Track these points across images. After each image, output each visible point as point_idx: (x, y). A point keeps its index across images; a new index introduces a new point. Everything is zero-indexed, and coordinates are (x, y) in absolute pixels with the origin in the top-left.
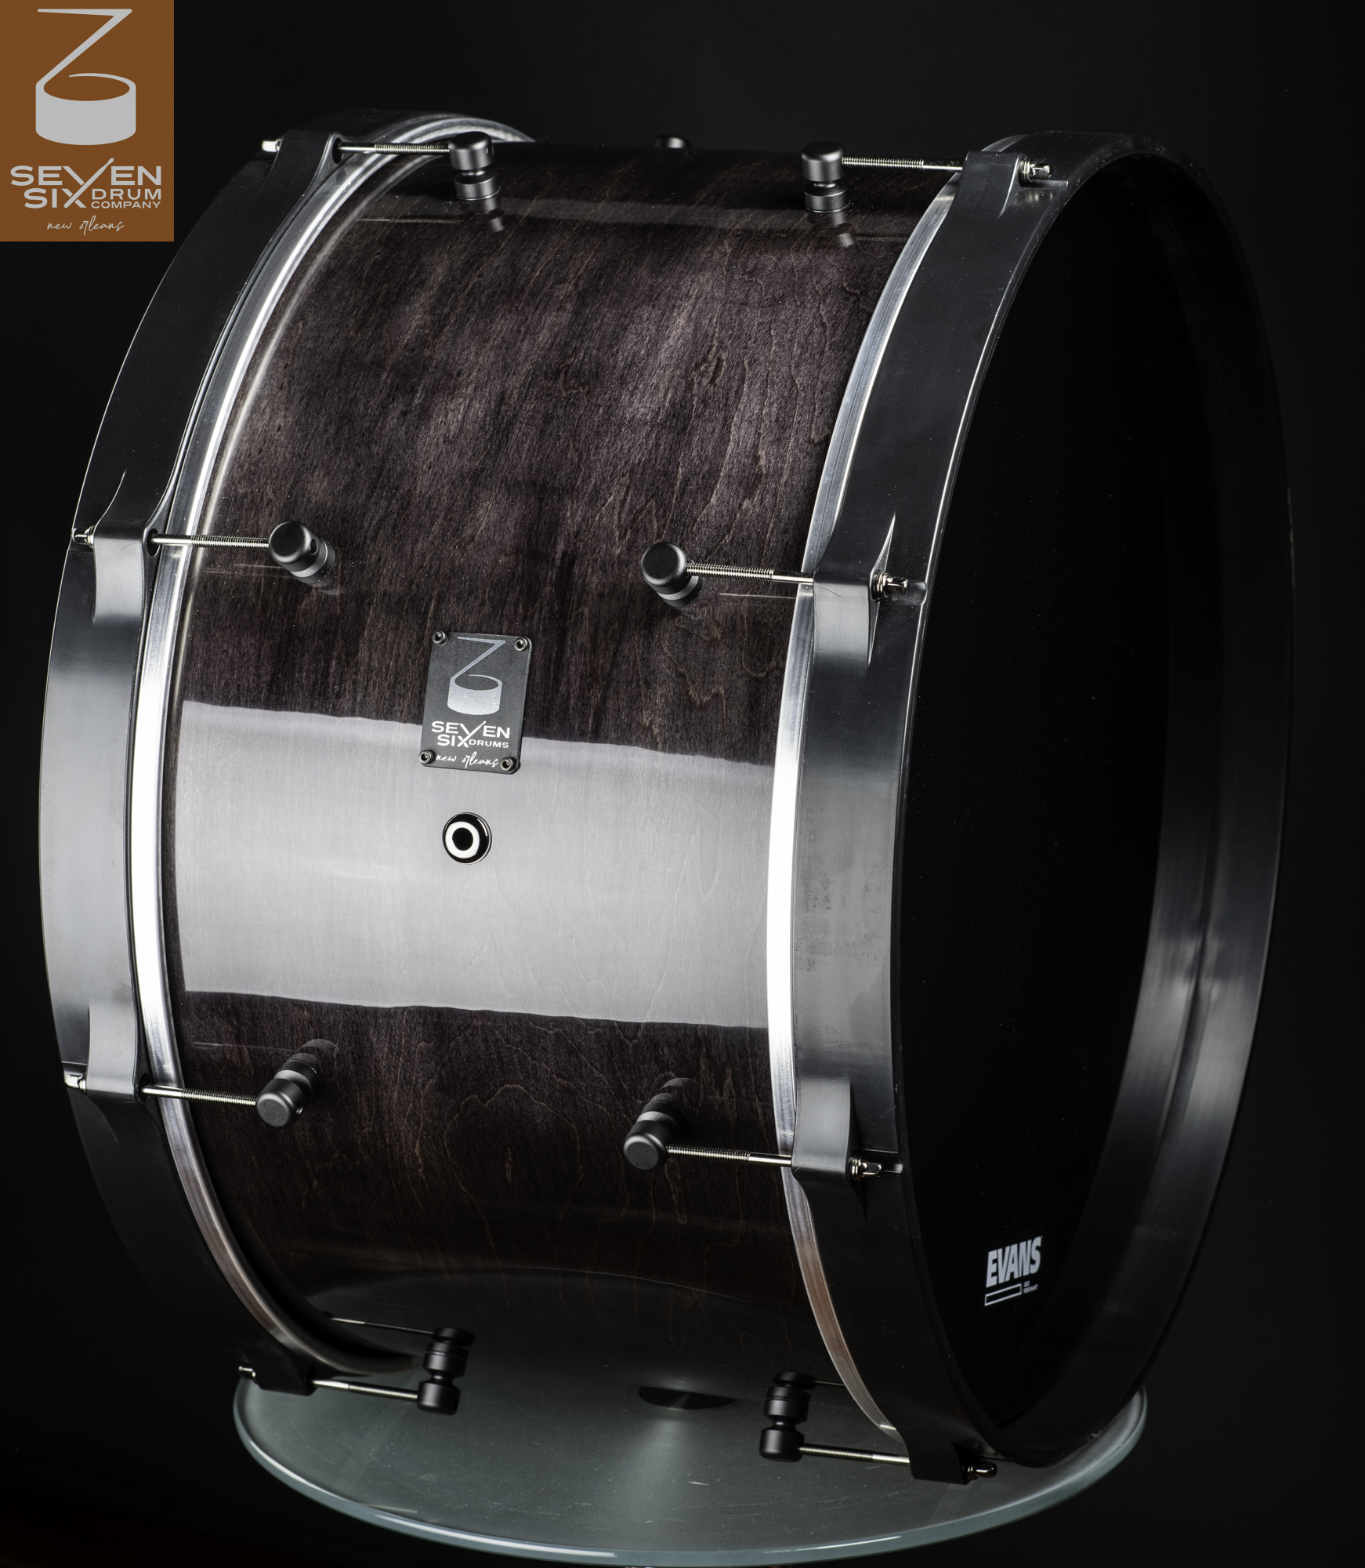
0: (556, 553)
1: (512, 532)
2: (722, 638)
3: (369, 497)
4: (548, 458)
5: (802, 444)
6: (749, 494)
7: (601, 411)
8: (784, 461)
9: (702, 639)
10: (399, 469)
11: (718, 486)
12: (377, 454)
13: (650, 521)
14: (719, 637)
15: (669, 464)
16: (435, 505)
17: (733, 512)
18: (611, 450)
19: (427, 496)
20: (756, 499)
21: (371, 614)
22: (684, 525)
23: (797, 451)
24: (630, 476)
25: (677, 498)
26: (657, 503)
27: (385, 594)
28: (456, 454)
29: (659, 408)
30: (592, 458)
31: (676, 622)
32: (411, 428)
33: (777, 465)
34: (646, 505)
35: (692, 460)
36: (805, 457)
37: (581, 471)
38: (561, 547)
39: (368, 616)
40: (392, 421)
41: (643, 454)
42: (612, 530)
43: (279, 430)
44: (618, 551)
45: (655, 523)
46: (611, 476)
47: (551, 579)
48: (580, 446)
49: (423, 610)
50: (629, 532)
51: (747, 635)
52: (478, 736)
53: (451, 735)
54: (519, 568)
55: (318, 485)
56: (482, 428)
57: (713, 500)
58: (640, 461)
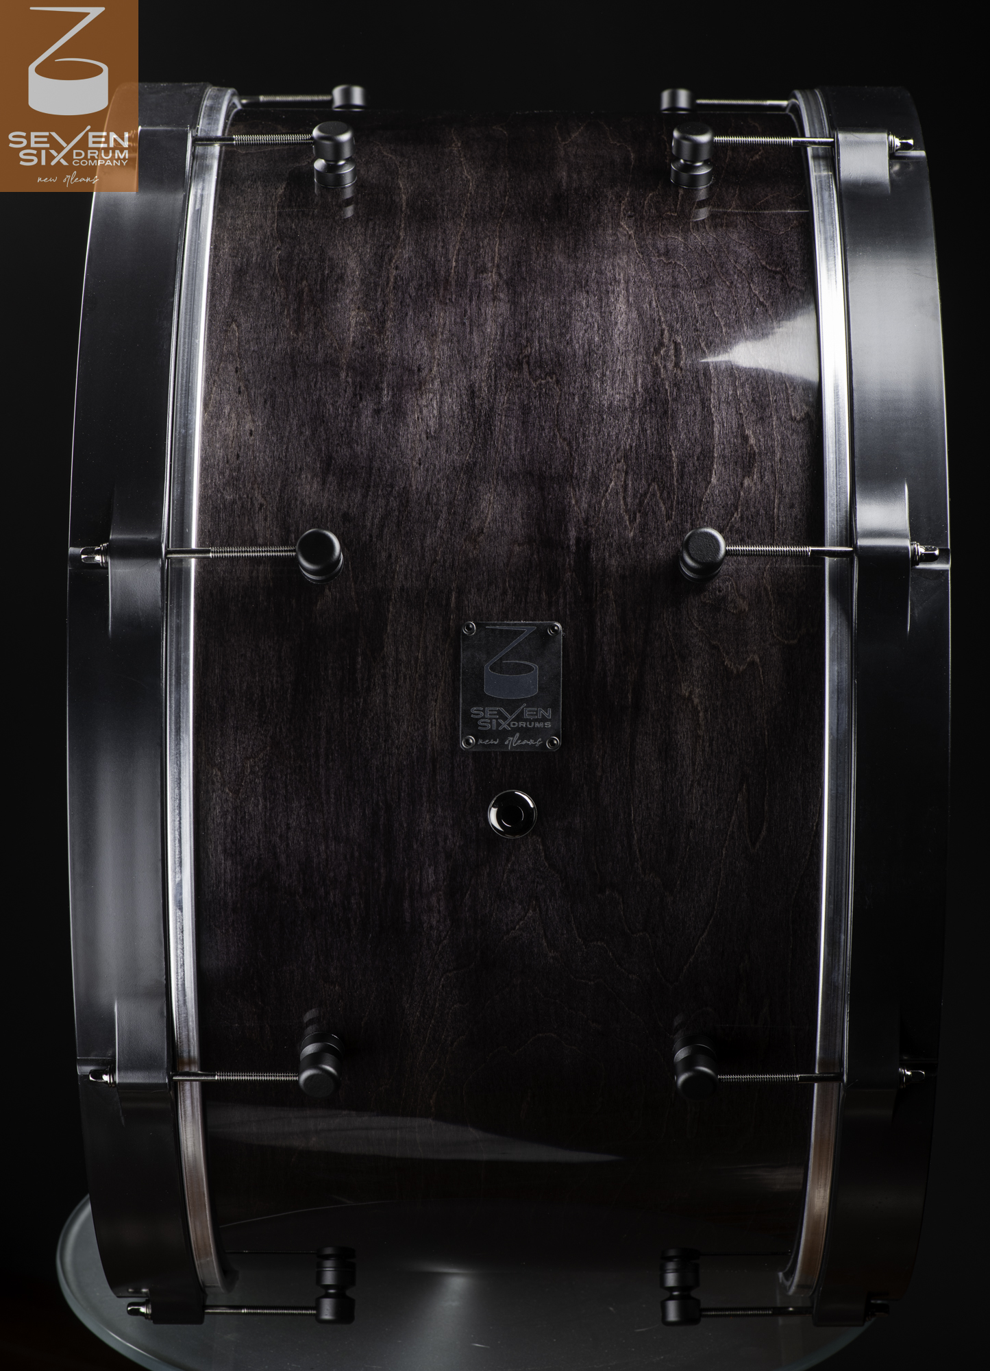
0: (569, 540)
1: (520, 522)
2: (750, 610)
3: (365, 496)
4: (538, 449)
5: (785, 422)
6: (748, 472)
7: (577, 400)
8: (773, 440)
9: (730, 612)
10: (388, 467)
11: (715, 466)
12: (362, 453)
13: (657, 504)
14: (747, 609)
15: (661, 448)
16: (435, 500)
17: (736, 490)
18: (599, 437)
19: (425, 492)
20: (755, 477)
21: (391, 609)
22: (691, 505)
23: (782, 429)
24: (625, 461)
25: (677, 481)
26: (658, 486)
27: (402, 589)
28: (443, 449)
29: (634, 394)
30: (583, 446)
31: (702, 597)
32: (389, 426)
33: (767, 444)
34: (649, 488)
35: (683, 443)
36: (792, 435)
37: (574, 459)
38: (573, 534)
39: (388, 611)
40: (367, 419)
41: (632, 439)
42: (620, 515)
43: (251, 434)
44: (632, 534)
45: (661, 505)
46: (606, 462)
47: (570, 564)
48: (568, 435)
49: (444, 602)
50: (638, 515)
51: (774, 606)
52: (519, 718)
53: (491, 719)
54: (535, 556)
55: (308, 487)
56: (462, 422)
57: (714, 480)
58: (631, 447)
